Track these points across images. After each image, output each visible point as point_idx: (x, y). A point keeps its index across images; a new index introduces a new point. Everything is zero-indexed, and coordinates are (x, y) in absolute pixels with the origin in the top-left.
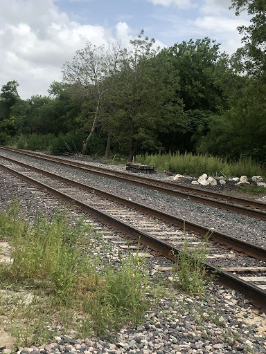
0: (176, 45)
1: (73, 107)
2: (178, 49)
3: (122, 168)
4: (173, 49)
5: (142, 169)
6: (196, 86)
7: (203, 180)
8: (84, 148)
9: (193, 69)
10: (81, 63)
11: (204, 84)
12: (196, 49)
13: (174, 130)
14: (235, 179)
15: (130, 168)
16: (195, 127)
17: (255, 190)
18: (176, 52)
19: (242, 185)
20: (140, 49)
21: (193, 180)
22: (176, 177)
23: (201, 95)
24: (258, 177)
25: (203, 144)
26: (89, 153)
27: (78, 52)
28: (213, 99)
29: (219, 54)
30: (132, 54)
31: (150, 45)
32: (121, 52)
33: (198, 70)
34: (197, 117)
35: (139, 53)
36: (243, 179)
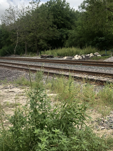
0: (48, 2)
1: (4, 35)
2: (49, 3)
3: (39, 58)
4: (47, 4)
5: (48, 57)
6: (59, 19)
7: (77, 57)
8: (15, 52)
9: (57, 11)
10: (8, 15)
11: (62, 17)
12: (56, 3)
13: (54, 39)
14: (88, 55)
15: (42, 57)
16: (62, 36)
17: (97, 58)
18: (48, 5)
19: (92, 57)
20: (34, 5)
21: (72, 58)
22: (65, 58)
23: (62, 22)
24: (97, 53)
25: (67, 43)
26: (18, 53)
27: (6, 10)
28: (67, 23)
29: (66, 4)
30: (31, 8)
31: (39, 3)
32: (26, 7)
33: (59, 12)
34: (62, 32)
35: (34, 7)
36: (91, 55)
